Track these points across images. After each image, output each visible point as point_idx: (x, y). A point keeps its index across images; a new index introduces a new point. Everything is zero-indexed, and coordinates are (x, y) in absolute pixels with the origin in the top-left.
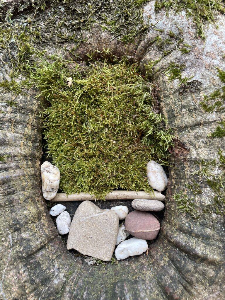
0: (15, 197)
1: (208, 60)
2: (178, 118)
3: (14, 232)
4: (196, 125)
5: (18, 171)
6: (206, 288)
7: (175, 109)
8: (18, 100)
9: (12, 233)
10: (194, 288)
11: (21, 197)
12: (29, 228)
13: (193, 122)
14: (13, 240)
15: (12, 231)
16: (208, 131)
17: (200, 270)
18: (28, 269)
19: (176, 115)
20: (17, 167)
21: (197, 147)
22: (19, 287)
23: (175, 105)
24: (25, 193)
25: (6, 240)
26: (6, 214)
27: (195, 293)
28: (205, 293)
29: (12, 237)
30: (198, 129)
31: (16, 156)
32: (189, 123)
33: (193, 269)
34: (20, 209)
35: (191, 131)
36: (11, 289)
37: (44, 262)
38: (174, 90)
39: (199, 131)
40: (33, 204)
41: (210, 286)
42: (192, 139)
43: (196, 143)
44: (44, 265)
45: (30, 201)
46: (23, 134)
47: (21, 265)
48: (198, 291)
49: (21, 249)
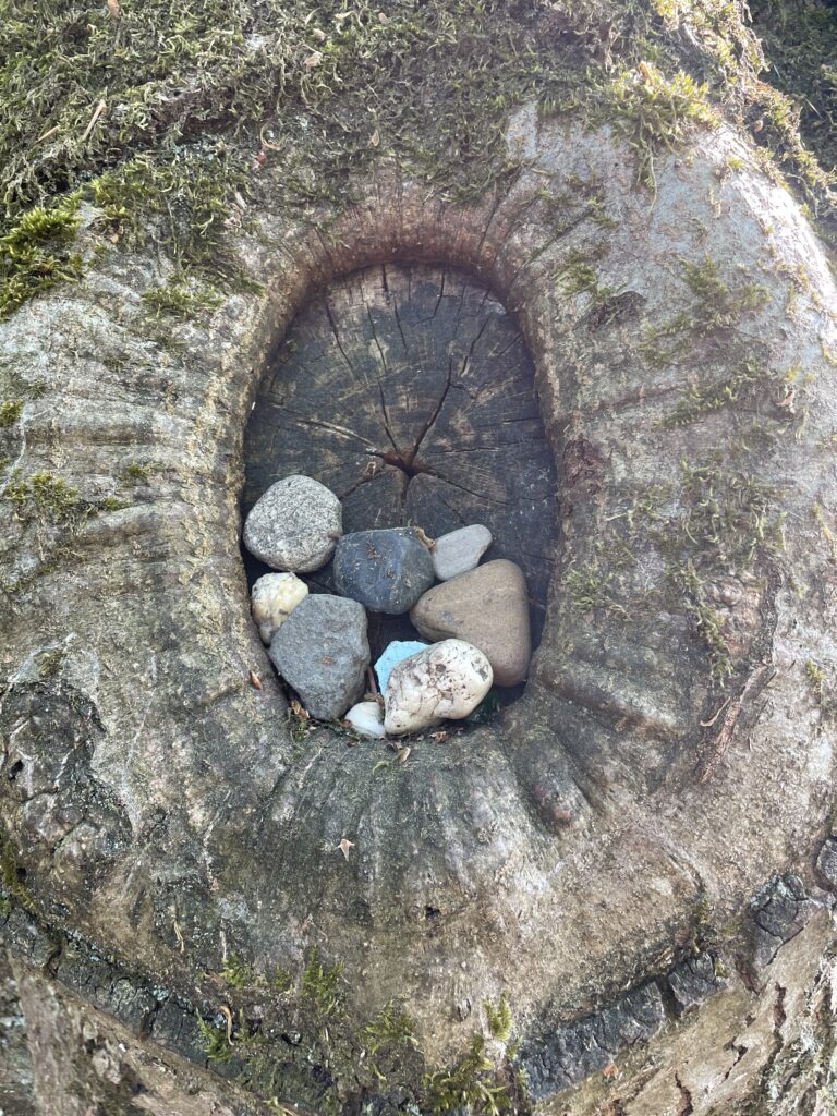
0: (170, 566)
1: (664, 242)
2: (583, 388)
3: (163, 650)
4: (628, 400)
5: (178, 506)
6: (640, 799)
7: (578, 366)
8: (187, 337)
9: (156, 653)
10: (610, 797)
11: (183, 568)
12: (200, 644)
13: (620, 394)
14: (160, 669)
15: (158, 648)
16: (656, 414)
17: (624, 751)
18: (194, 739)
19: (579, 379)
20: (177, 496)
21: (629, 454)
22: (170, 780)
23: (579, 354)
24: (194, 560)
25: (143, 670)
26: (146, 607)
27: (612, 809)
28: (638, 810)
29: (158, 662)
30: (632, 410)
31: (174, 470)
32: (611, 397)
33: (606, 748)
34: (180, 596)
35: (614, 416)
36: (148, 784)
37: (233, 726)
38: (576, 320)
39: (633, 414)
40: (213, 591)
41: (650, 793)
42: (617, 434)
43: (627, 443)
44: (232, 734)
45: (205, 581)
46: (194, 420)
47: (175, 728)
48: (621, 804)
49: (179, 690)
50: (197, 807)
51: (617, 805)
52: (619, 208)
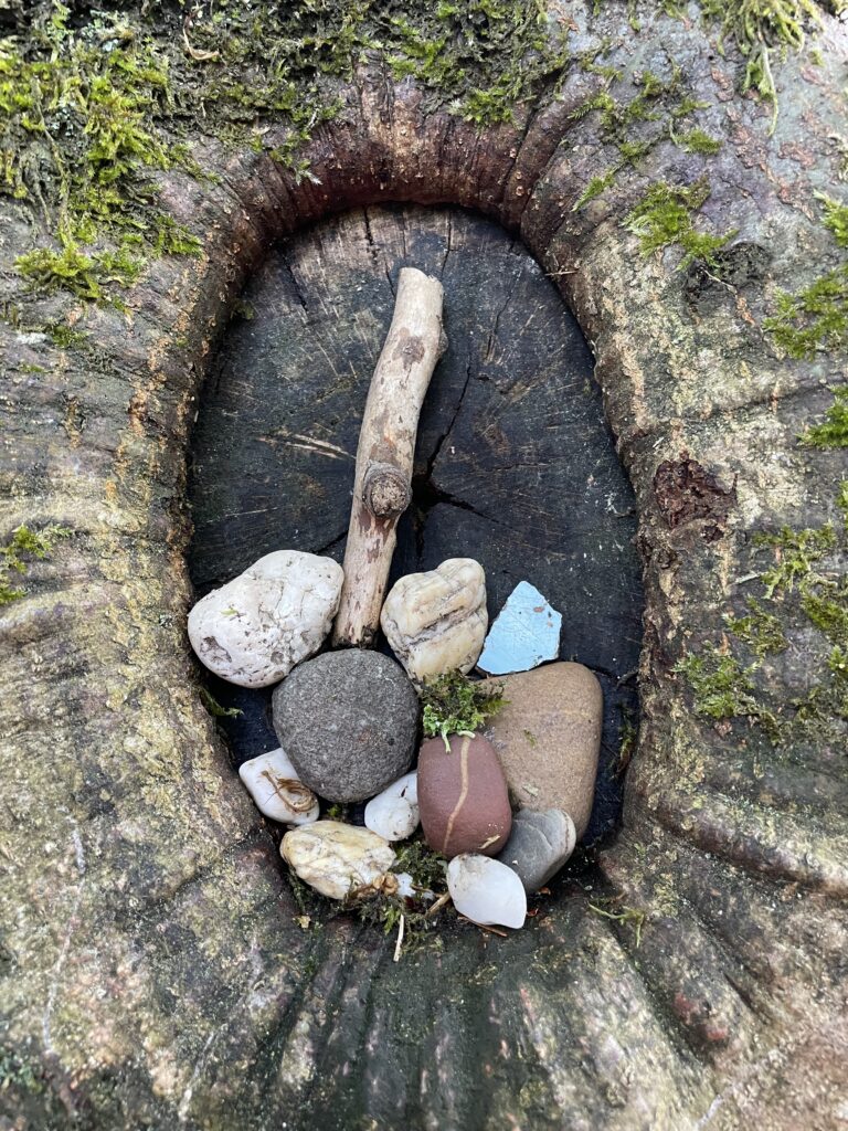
0: (91, 684)
1: (789, 171)
2: (682, 384)
3: (91, 817)
4: (754, 404)
5: (96, 588)
6: (820, 995)
7: (673, 352)
8: (91, 325)
9: (80, 822)
10: (779, 996)
11: (112, 685)
12: (147, 802)
13: (743, 395)
14: (88, 851)
15: (82, 815)
17: (795, 928)
18: (149, 955)
19: (676, 373)
20: (95, 573)
21: (762, 482)
22: (120, 1027)
23: (673, 335)
24: (129, 670)
25: (61, 853)
26: (58, 752)
27: (782, 1012)
28: (819, 1012)
29: (85, 837)
30: (762, 417)
31: (87, 533)
32: (730, 399)
33: (770, 926)
34: (111, 730)
35: (734, 426)
36: (84, 1037)
37: (209, 928)
38: (664, 285)
39: (763, 424)
40: (160, 712)
41: (835, 983)
42: (743, 454)
43: (757, 466)
44: (208, 941)
45: (148, 699)
46: (112, 452)
47: (119, 942)
48: (795, 1006)
49: (122, 882)
50: (163, 1063)
51: (788, 1008)
52: (718, 122)
